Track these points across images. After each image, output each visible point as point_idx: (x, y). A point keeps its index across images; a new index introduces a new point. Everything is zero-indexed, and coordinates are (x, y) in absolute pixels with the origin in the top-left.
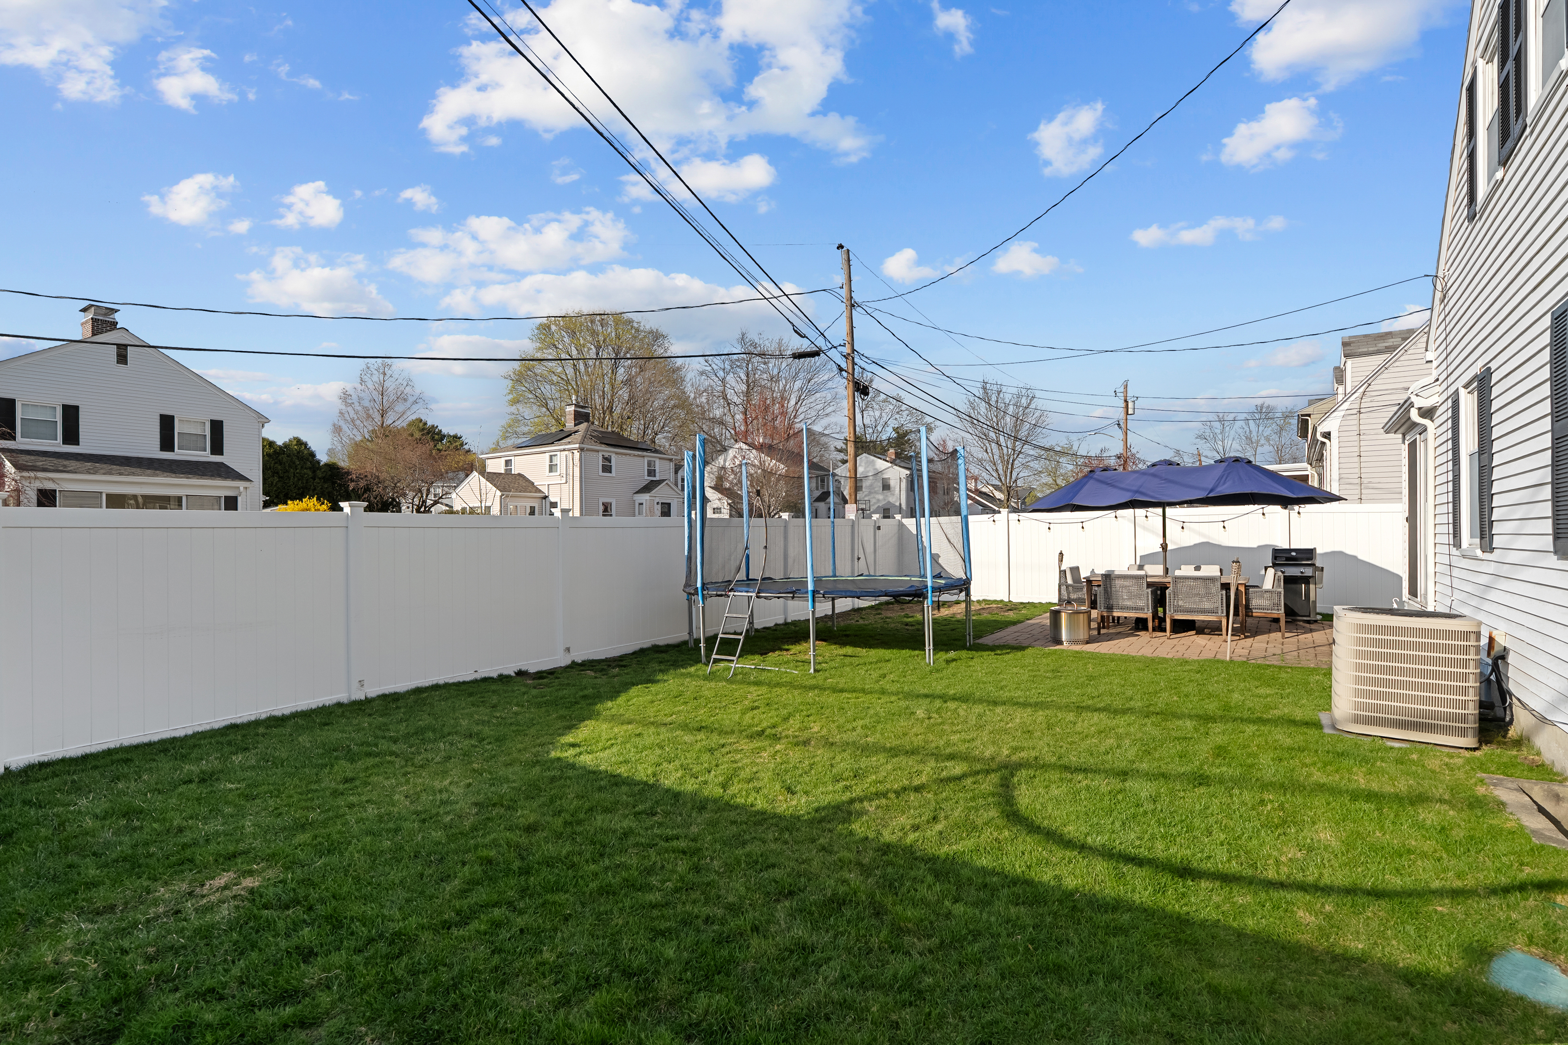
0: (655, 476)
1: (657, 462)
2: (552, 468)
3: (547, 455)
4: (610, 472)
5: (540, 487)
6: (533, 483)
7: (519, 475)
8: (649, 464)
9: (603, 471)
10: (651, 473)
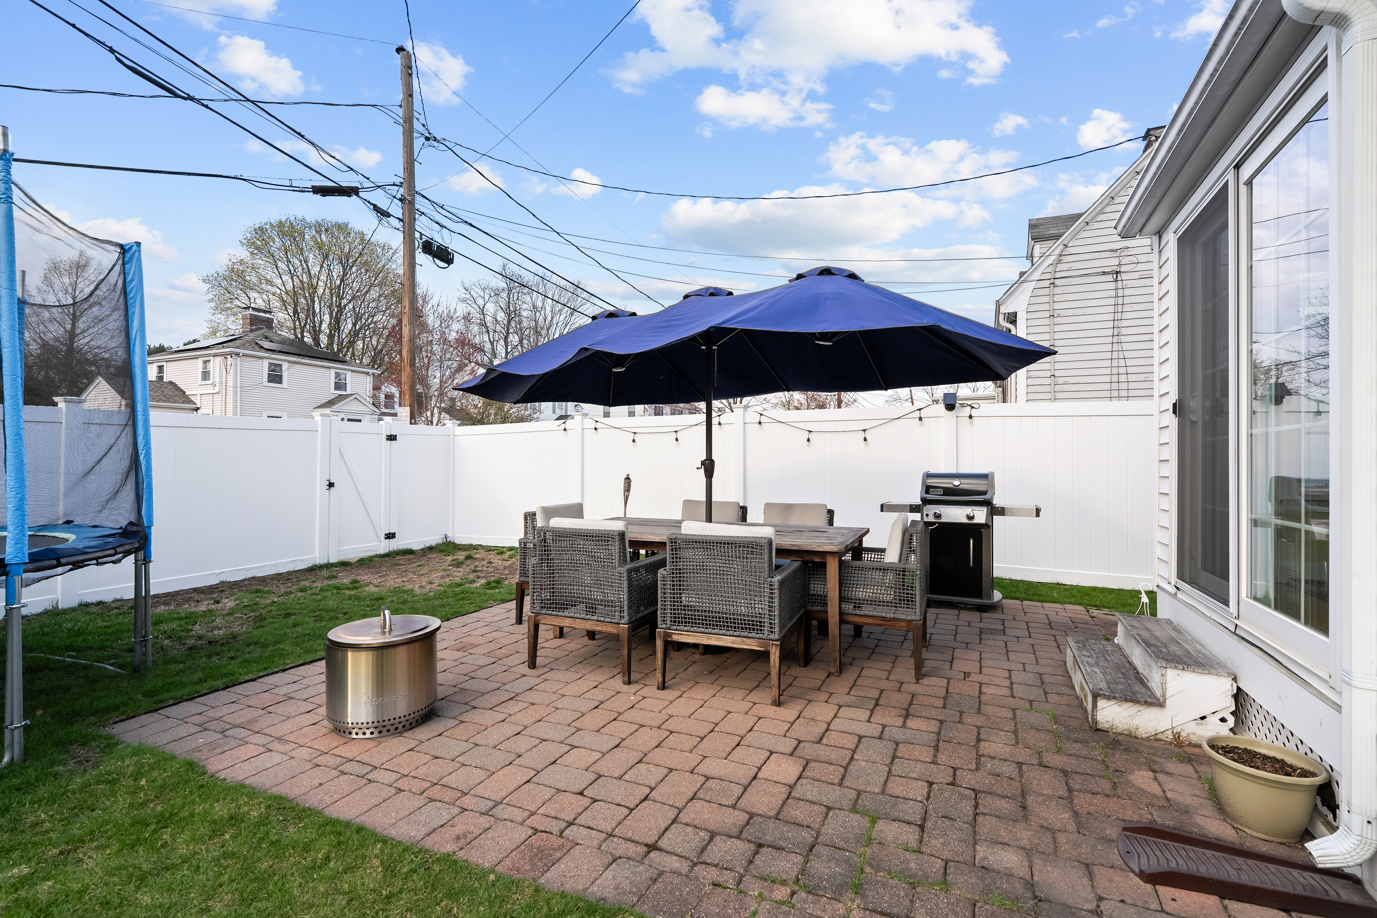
0: (345, 390)
1: (349, 375)
2: (206, 375)
3: (200, 361)
4: (280, 382)
5: (192, 398)
6: (184, 393)
7: (171, 382)
8: (337, 375)
9: (269, 381)
10: (339, 386)
